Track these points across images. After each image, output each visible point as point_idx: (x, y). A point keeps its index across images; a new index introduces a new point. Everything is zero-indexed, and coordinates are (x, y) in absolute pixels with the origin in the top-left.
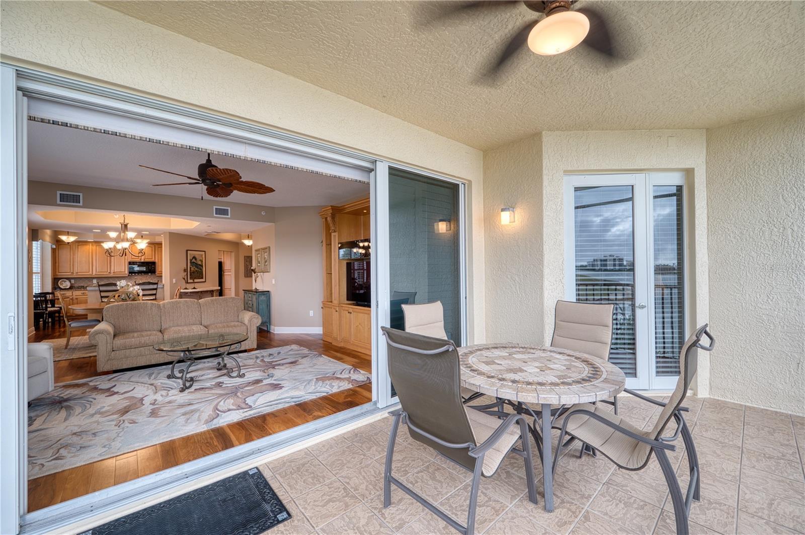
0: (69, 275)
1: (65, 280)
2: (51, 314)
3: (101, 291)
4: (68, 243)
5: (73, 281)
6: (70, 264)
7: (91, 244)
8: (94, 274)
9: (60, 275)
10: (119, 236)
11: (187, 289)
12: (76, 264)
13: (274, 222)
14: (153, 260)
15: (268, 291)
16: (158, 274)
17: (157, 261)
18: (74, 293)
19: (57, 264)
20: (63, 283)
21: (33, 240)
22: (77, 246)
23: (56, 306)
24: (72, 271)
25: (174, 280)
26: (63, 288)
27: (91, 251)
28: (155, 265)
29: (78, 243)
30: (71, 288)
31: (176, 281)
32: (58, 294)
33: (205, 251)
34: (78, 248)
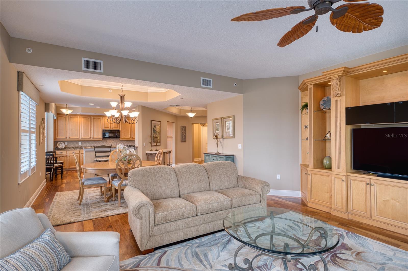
0: (63, 139)
1: (61, 142)
2: (57, 168)
3: (96, 152)
4: (67, 115)
5: (66, 143)
6: (65, 131)
7: (78, 117)
8: (80, 138)
9: (58, 139)
10: (118, 106)
11: (152, 151)
12: (69, 131)
13: (243, 94)
14: (118, 129)
15: (233, 155)
16: (121, 139)
17: (120, 129)
18: (67, 152)
19: (57, 131)
20: (60, 144)
21: (45, 112)
22: (69, 118)
23: (58, 162)
24: (66, 136)
25: (144, 144)
26: (60, 148)
27: (78, 122)
28: (119, 132)
29: (71, 116)
30: (65, 148)
31: (145, 144)
32: (58, 152)
33: (161, 122)
34: (70, 119)
